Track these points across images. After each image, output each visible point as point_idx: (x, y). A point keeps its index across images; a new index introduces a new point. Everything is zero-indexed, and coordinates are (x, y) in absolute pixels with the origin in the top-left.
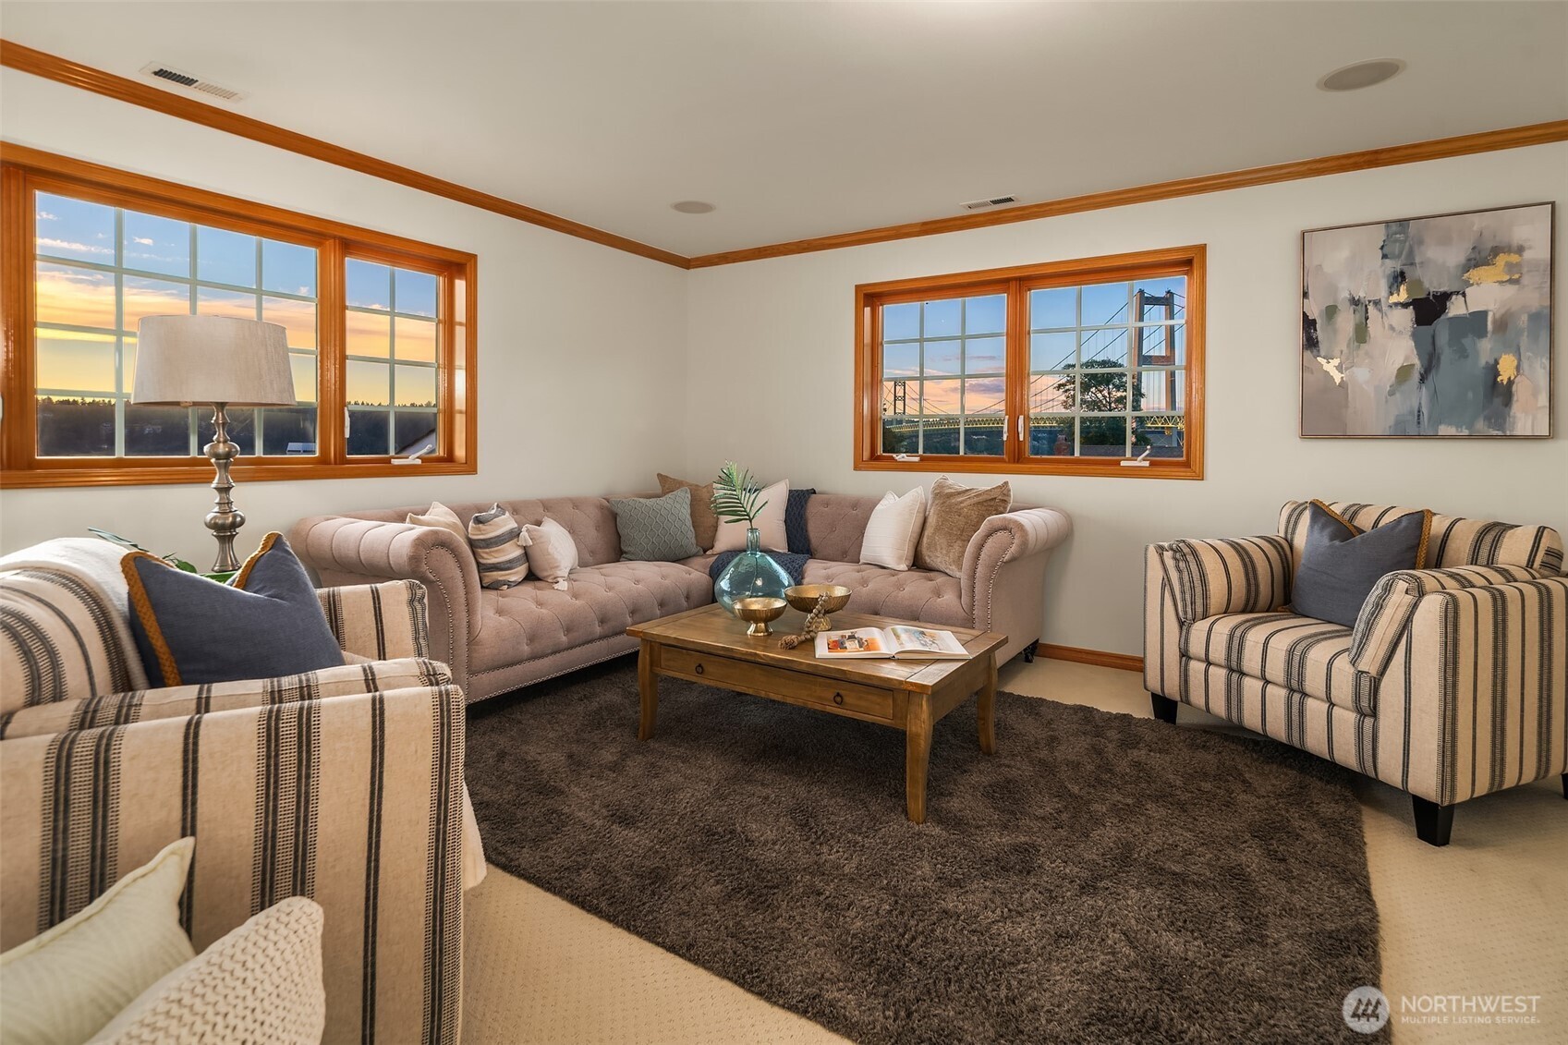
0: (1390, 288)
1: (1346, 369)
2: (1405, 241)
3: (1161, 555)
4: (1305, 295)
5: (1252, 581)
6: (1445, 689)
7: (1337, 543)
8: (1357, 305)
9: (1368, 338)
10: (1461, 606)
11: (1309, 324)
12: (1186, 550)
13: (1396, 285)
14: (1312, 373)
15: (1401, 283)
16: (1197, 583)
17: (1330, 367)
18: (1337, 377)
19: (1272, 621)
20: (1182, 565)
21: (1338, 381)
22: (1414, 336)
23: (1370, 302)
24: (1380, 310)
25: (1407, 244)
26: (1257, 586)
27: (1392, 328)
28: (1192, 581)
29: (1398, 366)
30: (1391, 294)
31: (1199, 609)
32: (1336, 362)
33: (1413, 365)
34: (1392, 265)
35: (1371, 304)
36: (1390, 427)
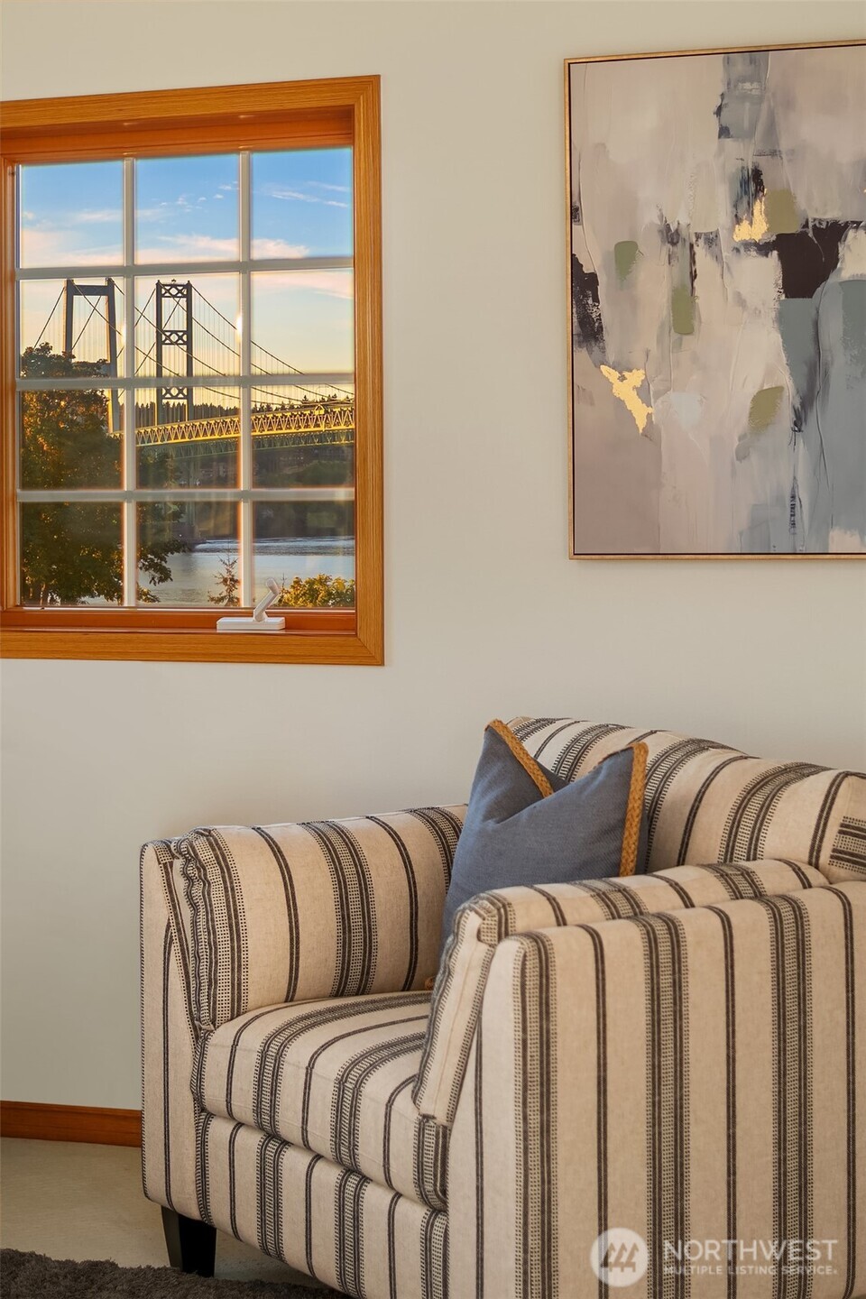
0: (736, 206)
1: (658, 395)
2: (761, 99)
3: (167, 869)
4: (574, 213)
5: (356, 920)
6: (526, 1139)
7: (491, 824)
8: (674, 244)
9: (696, 324)
10: (559, 961)
11: (583, 284)
12: (205, 854)
13: (745, 199)
14: (592, 404)
15: (755, 196)
16: (223, 934)
17: (626, 389)
18: (640, 412)
19: (351, 1015)
20: (197, 890)
21: (641, 423)
22: (782, 320)
23: (698, 236)
24: (718, 258)
25: (765, 106)
26: (369, 930)
27: (741, 302)
28: (211, 931)
29: (752, 390)
30: (738, 220)
31: (224, 996)
32: (636, 377)
33: (780, 389)
34: (741, 154)
35: (701, 242)
36: (741, 534)
